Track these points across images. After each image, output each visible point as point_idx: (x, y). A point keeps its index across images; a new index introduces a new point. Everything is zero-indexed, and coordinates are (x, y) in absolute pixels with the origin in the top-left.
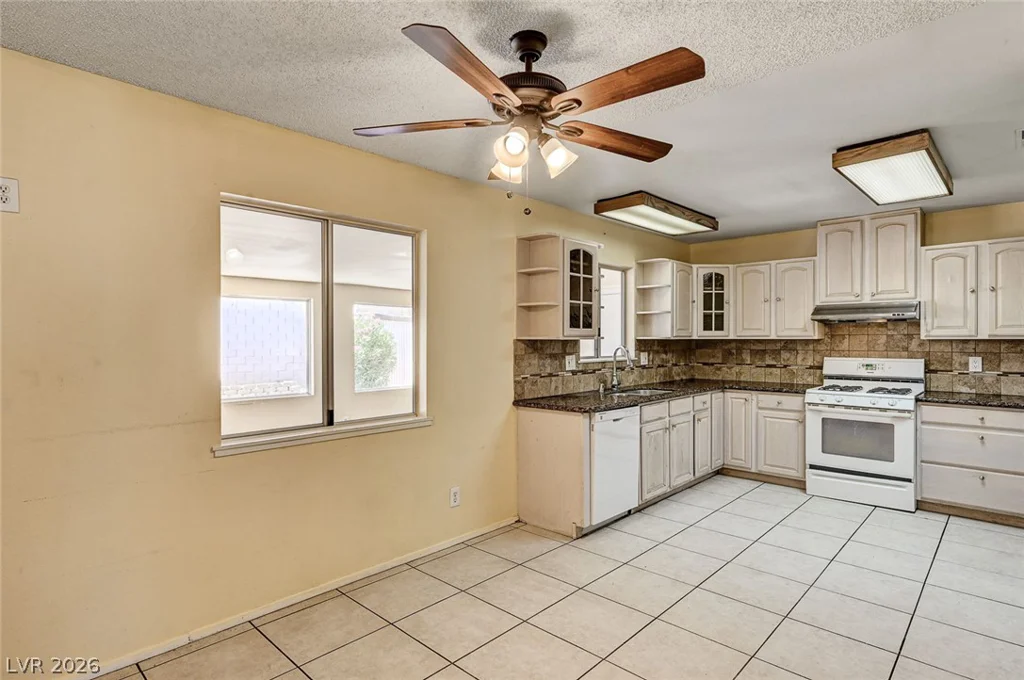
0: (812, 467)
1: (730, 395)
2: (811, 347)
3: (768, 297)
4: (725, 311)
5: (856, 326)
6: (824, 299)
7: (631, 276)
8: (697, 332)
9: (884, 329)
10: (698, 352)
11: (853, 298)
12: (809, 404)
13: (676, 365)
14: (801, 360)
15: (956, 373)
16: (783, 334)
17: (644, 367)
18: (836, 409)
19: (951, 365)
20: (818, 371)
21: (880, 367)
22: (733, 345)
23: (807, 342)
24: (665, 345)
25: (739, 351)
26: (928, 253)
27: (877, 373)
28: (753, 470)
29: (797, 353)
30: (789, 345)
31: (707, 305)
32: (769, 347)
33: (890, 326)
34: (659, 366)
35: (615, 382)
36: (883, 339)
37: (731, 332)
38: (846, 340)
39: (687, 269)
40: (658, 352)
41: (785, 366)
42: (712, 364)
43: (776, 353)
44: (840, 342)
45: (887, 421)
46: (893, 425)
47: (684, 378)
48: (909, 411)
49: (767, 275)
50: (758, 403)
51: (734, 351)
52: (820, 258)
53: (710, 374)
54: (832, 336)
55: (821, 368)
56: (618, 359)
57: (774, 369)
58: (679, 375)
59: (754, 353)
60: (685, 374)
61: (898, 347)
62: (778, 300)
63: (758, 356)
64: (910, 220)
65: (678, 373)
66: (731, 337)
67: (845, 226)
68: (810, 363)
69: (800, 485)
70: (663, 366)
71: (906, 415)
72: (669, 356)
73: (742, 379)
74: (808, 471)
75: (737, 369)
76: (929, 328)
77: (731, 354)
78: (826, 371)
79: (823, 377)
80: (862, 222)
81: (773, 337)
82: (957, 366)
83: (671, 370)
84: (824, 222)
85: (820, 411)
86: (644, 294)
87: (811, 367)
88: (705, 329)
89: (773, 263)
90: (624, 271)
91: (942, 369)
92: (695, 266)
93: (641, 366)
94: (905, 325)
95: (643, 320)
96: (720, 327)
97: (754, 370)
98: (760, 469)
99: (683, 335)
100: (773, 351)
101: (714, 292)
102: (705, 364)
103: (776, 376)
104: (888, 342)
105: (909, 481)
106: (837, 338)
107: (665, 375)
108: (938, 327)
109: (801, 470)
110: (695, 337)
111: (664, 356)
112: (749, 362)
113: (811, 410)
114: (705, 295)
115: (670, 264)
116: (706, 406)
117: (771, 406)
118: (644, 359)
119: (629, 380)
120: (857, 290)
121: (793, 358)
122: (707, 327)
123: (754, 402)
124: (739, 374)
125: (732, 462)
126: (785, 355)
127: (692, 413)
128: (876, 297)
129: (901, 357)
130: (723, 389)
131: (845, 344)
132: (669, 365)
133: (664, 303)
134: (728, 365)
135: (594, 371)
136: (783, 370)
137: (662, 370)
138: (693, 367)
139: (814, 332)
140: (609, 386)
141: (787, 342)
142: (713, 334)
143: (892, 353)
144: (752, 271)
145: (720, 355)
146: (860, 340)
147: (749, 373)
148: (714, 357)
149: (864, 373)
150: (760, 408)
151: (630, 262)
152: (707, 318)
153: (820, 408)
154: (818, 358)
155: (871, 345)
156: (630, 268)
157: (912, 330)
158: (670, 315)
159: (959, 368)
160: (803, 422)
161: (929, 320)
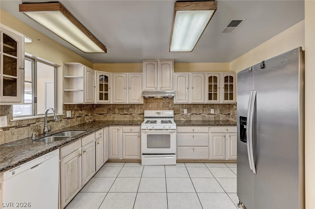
0: (143, 154)
1: (111, 128)
2: (140, 107)
3: (125, 87)
4: (109, 92)
5: (154, 99)
6: (145, 89)
7: (61, 70)
8: (97, 101)
9: (162, 100)
10: (97, 109)
11: (154, 89)
12: (143, 129)
13: (87, 115)
14: (136, 112)
15: (181, 114)
16: (131, 102)
17: (69, 118)
18: (152, 131)
19: (180, 112)
20: (142, 116)
21: (162, 113)
22: (111, 106)
23: (138, 105)
24: (81, 107)
25: (114, 109)
26: (177, 75)
27: (161, 116)
28: (121, 159)
29: (135, 109)
30: (132, 106)
31: (101, 89)
32: (125, 107)
33: (164, 99)
34: (78, 117)
35: (46, 130)
36: (162, 104)
37: (111, 101)
38: (151, 104)
39: (92, 71)
40: (77, 110)
41: (131, 114)
42: (103, 114)
43: (128, 109)
44: (149, 105)
45: (168, 134)
46: (170, 135)
47: (91, 120)
48: (175, 129)
49: (125, 78)
50: (123, 130)
51: (112, 109)
52: (144, 73)
53: (102, 118)
54: (146, 102)
55: (143, 114)
56: (48, 115)
57: (127, 115)
58: (88, 120)
59: (119, 109)
60: (91, 119)
61: (166, 106)
62: (130, 88)
63: (121, 110)
64: (171, 63)
65: (88, 119)
66: (111, 103)
67: (152, 62)
68: (139, 112)
69: (140, 162)
70: (80, 117)
71: (174, 131)
72: (83, 111)
73: (115, 119)
74: (143, 156)
75: (113, 116)
76: (176, 100)
77: (110, 109)
78: (145, 116)
79: (144, 118)
80: (157, 62)
81: (127, 103)
82: (181, 112)
83: (84, 118)
84: (145, 60)
85: (147, 132)
86: (68, 80)
87: (140, 114)
88: (100, 100)
89: (127, 74)
90: (56, 67)
91: (177, 113)
92: (95, 71)
93: (67, 118)
94: (168, 99)
95: (68, 94)
96: (106, 99)
97: (119, 116)
98: (123, 158)
99: (90, 102)
100: (126, 108)
101: (104, 83)
102: (99, 114)
103: (127, 118)
104: (163, 105)
105: (174, 154)
106: (148, 103)
107: (81, 121)
108: (179, 100)
109: (139, 156)
110: (95, 103)
111: (81, 112)
112: (117, 113)
113: (143, 132)
114: (100, 84)
115: (83, 66)
116: (101, 135)
117: (128, 131)
118: (69, 114)
119: (58, 127)
120: (156, 86)
121: (134, 111)
122: (101, 98)
123: (121, 130)
124: (114, 118)
125: (112, 157)
126: (131, 110)
127: (95, 141)
128: (162, 89)
129: (167, 110)
130: (108, 126)
131: (150, 106)
132: (83, 116)
133: (79, 86)
134: (110, 114)
135: (29, 125)
136: (130, 115)
137: (79, 119)
138: (94, 116)
139: (142, 101)
140: (42, 132)
141: (131, 105)
142: (104, 102)
143: (164, 108)
144: (120, 76)
145: (106, 110)
146: (155, 104)
147: (118, 117)
148: (103, 111)
149: (157, 115)
150: (124, 133)
151: (60, 63)
152: (101, 95)
153: (146, 131)
154: (142, 111)
155: (158, 105)
156: (60, 66)
157: (170, 101)
158: (83, 92)
159: (181, 113)
160: (140, 137)
161: (176, 97)
